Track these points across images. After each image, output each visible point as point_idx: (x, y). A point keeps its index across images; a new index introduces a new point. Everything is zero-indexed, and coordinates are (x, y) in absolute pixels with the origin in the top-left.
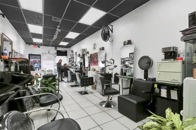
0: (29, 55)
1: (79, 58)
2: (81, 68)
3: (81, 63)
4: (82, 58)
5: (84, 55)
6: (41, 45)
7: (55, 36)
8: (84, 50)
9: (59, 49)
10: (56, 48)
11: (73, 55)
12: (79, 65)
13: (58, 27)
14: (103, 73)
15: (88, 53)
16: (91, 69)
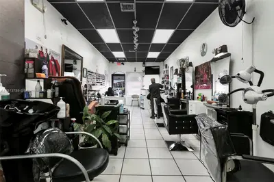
0: (113, 75)
1: (175, 76)
2: (179, 94)
3: (179, 85)
4: (180, 75)
5: (183, 70)
6: (125, 61)
7: (135, 42)
8: (183, 61)
9: (149, 64)
10: (144, 64)
11: (167, 71)
12: (176, 88)
13: (135, 22)
14: (224, 106)
15: (191, 64)
16: (196, 96)
